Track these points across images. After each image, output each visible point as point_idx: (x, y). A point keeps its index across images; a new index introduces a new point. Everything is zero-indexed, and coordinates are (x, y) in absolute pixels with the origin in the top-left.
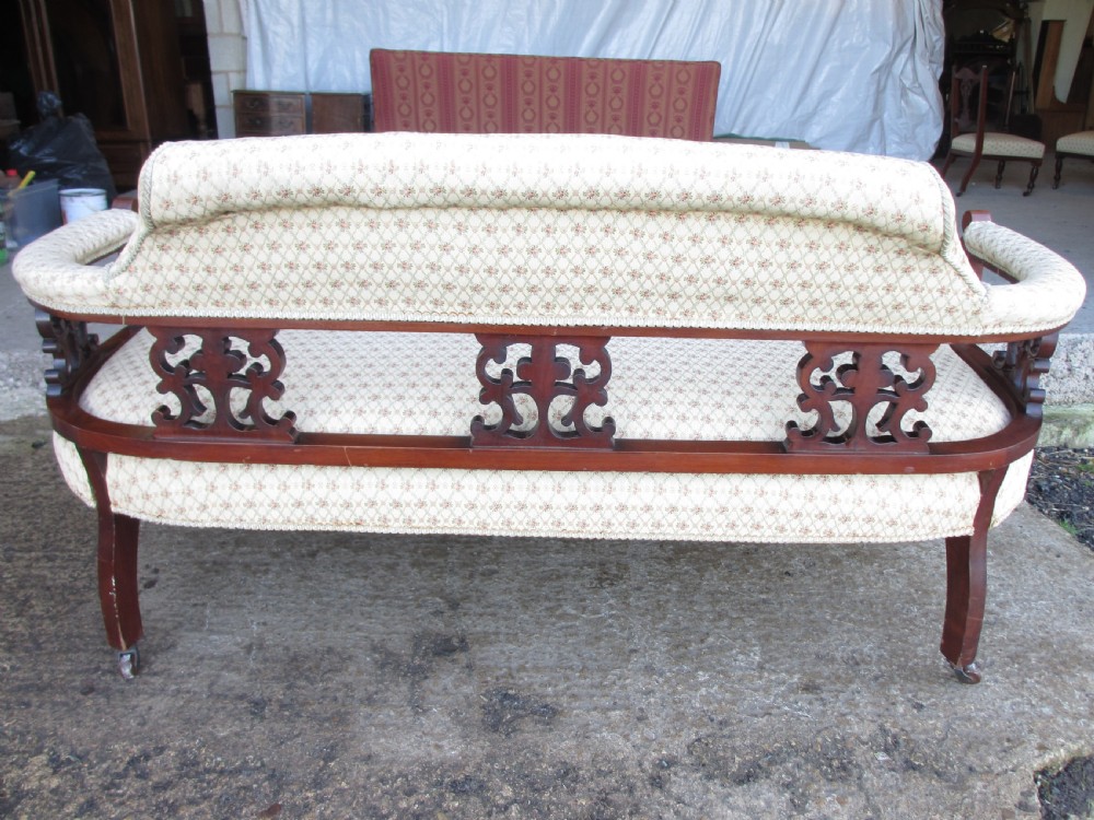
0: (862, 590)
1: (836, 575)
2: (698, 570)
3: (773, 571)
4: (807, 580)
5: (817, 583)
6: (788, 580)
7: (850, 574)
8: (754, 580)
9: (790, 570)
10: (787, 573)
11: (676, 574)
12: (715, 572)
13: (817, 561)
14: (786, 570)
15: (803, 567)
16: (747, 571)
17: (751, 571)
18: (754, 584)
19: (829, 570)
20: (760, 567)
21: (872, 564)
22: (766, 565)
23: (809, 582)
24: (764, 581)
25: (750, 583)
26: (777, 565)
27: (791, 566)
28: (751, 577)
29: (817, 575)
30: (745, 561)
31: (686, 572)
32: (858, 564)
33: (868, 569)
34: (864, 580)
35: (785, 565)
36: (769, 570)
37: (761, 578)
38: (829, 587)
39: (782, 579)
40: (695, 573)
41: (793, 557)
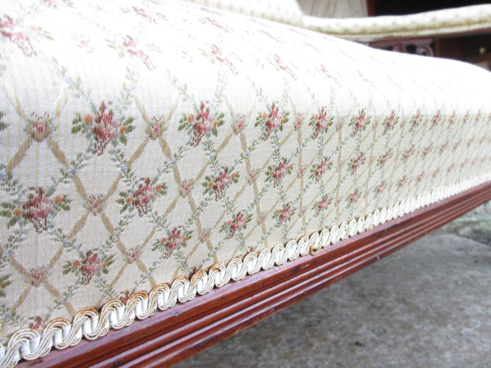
0: (448, 355)
1: (413, 340)
2: (254, 349)
3: (341, 343)
4: (382, 349)
5: (394, 352)
6: (360, 352)
7: (427, 338)
8: (321, 355)
9: (360, 339)
10: (357, 344)
11: (227, 355)
12: (273, 349)
13: (386, 328)
14: (355, 340)
15: (374, 336)
16: (311, 345)
17: (316, 344)
18: (321, 360)
19: (403, 335)
20: (326, 339)
21: (445, 325)
22: (332, 336)
23: (385, 351)
24: (332, 356)
25: (316, 360)
26: (344, 335)
27: (360, 335)
28: (317, 352)
29: (391, 342)
30: (307, 333)
31: (240, 352)
32: (431, 327)
33: (443, 331)
34: (446, 344)
35: (353, 335)
36: (336, 343)
37: (329, 352)
38: (410, 356)
39: (353, 351)
40: (251, 352)
41: (360, 326)
